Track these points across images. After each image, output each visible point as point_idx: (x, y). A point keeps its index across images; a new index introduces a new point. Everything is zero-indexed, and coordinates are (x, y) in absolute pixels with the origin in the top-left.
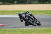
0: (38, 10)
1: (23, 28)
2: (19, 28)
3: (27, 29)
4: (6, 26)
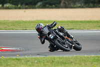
0: (83, 20)
1: (54, 56)
2: (46, 56)
3: (61, 56)
4: (19, 51)
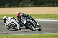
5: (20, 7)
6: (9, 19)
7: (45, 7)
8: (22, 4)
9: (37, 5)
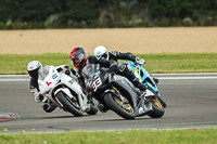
4: (10, 120)
5: (102, 27)
6: (51, 72)
7: (193, 26)
8: (108, 17)
9: (165, 20)
